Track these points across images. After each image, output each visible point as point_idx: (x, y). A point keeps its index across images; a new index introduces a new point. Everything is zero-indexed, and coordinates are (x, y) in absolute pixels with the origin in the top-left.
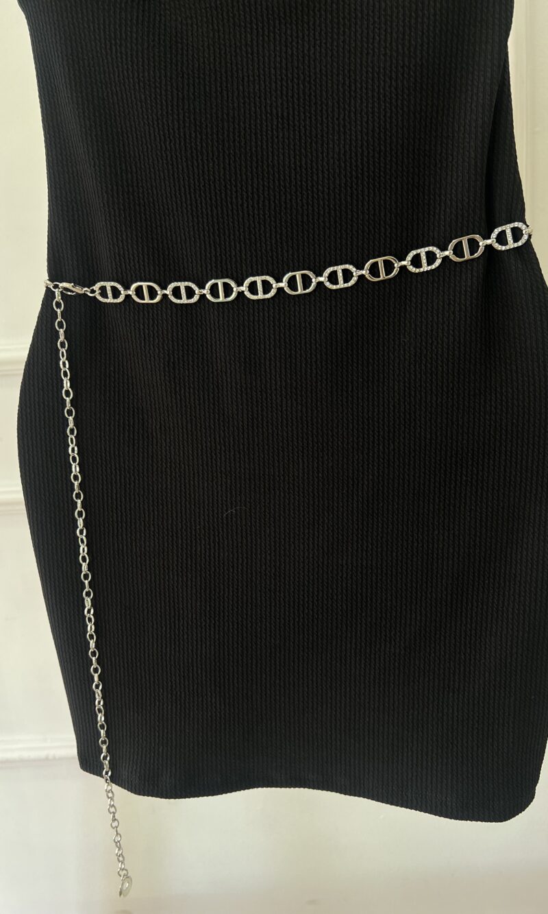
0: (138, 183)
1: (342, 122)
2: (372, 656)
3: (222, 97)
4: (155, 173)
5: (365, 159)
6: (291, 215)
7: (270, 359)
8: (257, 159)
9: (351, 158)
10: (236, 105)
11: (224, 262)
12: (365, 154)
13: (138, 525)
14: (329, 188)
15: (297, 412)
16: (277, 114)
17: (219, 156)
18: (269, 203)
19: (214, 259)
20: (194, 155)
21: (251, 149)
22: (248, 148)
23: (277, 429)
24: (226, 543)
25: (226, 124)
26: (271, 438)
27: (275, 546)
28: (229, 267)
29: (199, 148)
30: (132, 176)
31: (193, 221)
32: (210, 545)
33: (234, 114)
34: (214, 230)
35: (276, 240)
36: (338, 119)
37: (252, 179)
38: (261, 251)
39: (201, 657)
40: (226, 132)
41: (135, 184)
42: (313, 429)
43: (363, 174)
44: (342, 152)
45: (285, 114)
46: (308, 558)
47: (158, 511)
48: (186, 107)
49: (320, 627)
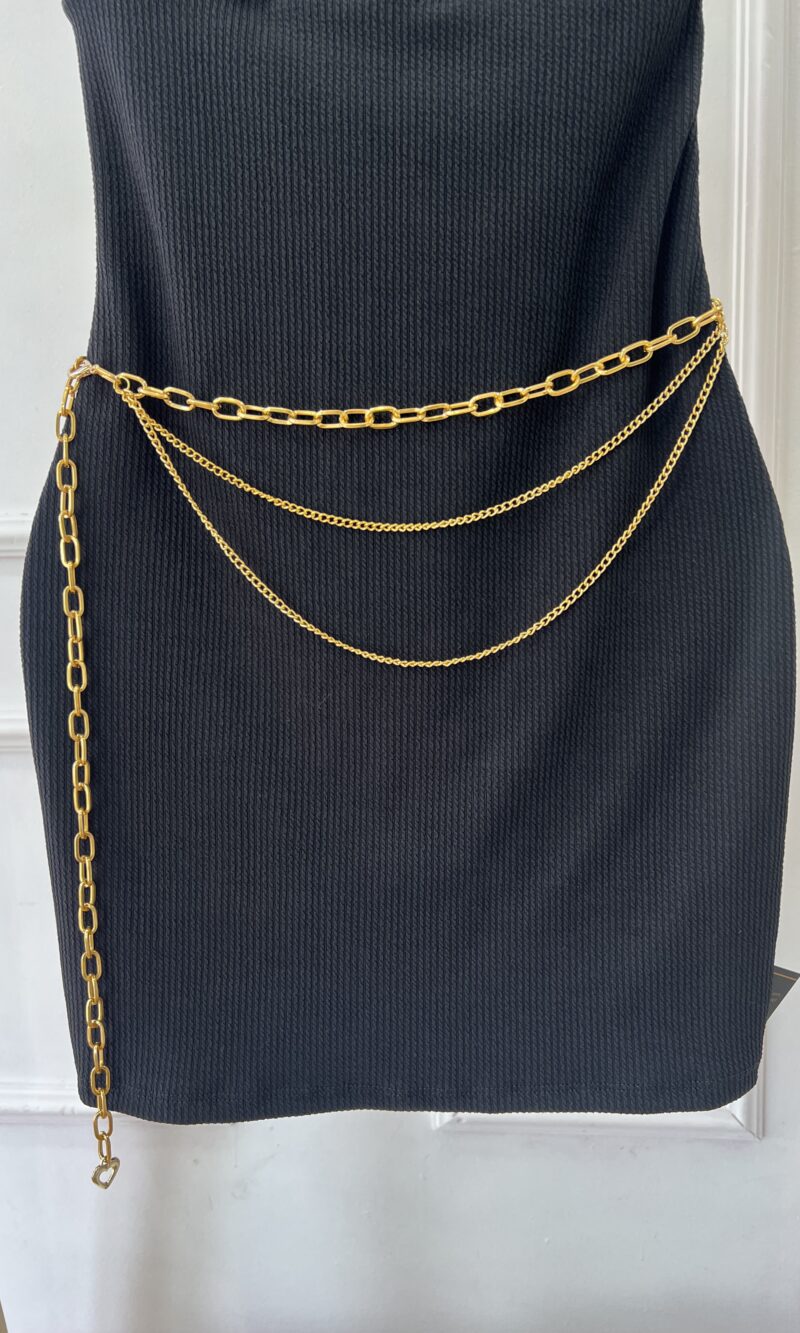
0: (217, 242)
1: (501, 174)
2: (526, 893)
3: (342, 130)
4: (244, 230)
5: (530, 224)
6: (429, 291)
7: (395, 484)
8: (387, 216)
9: (511, 221)
10: (360, 142)
11: (334, 351)
12: (530, 217)
13: (200, 717)
14: (481, 259)
15: (428, 558)
16: (416, 157)
17: (336, 209)
18: (401, 275)
19: (320, 347)
20: (303, 208)
21: (379, 203)
22: (376, 200)
23: (401, 581)
24: (325, 742)
25: (346, 167)
26: (392, 595)
27: (394, 746)
28: (341, 358)
29: (310, 199)
30: (210, 233)
31: (295, 294)
32: (303, 745)
33: (357, 154)
34: (323, 307)
35: (408, 323)
36: (496, 170)
37: (379, 242)
38: (386, 338)
39: (286, 907)
40: (346, 179)
41: (214, 243)
42: (450, 581)
43: (525, 243)
44: (500, 212)
45: (427, 159)
46: (440, 760)
47: (232, 697)
48: (294, 144)
49: (455, 858)
